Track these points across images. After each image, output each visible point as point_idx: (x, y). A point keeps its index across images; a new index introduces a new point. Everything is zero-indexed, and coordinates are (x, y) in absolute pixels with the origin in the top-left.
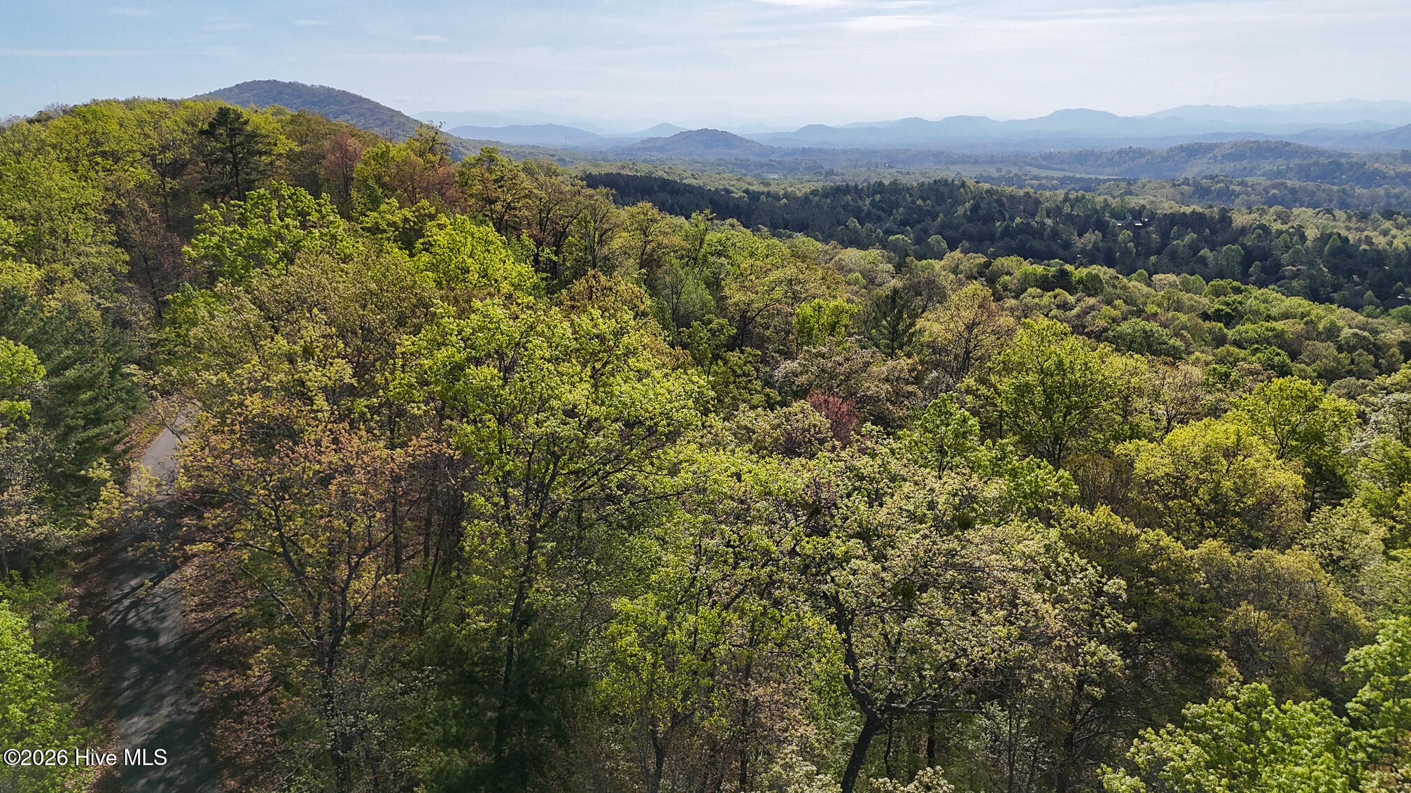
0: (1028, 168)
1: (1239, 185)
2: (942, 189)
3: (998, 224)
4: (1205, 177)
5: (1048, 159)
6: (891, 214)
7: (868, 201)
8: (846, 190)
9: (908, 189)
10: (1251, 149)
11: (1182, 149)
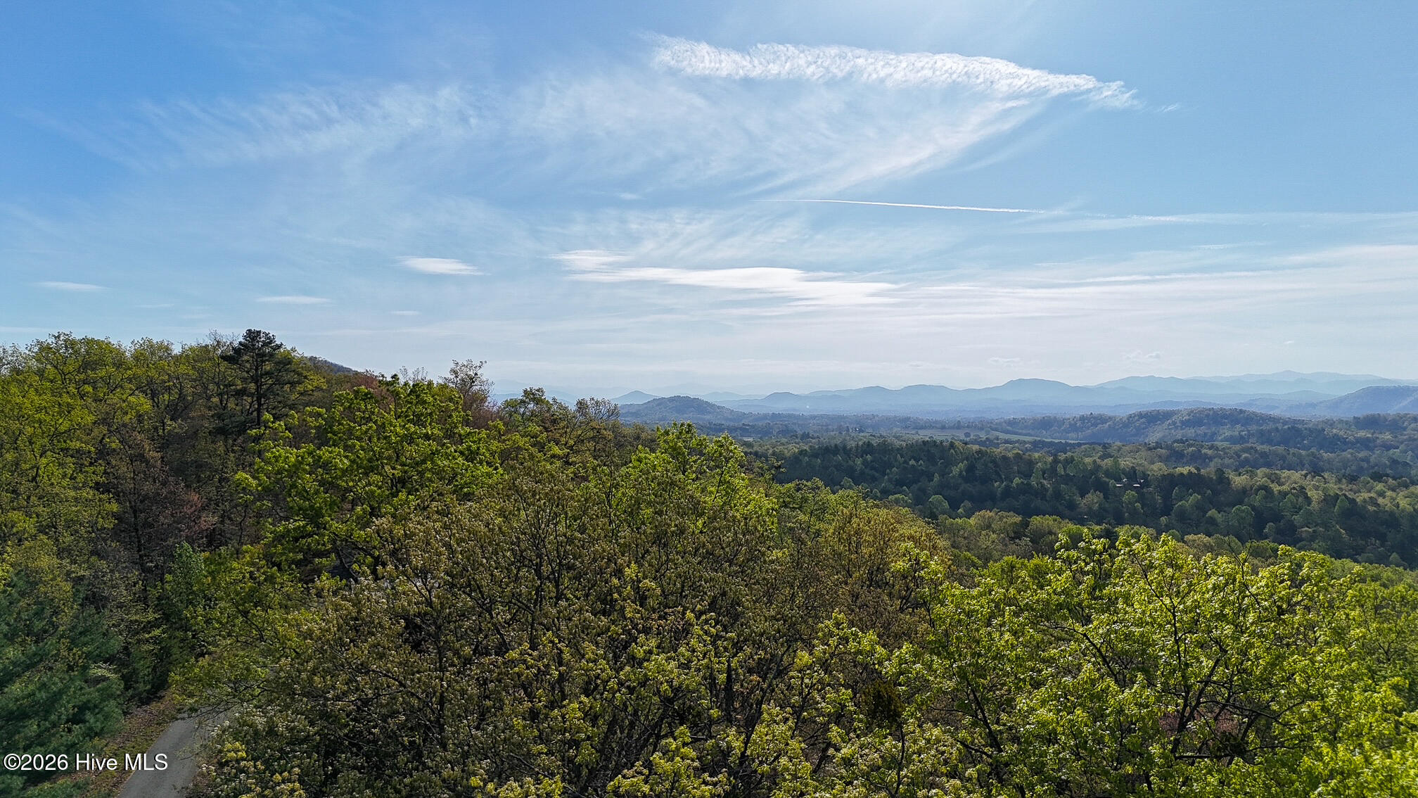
0: (997, 433)
1: (1210, 449)
2: (933, 450)
3: (996, 484)
4: (1175, 442)
5: (1013, 425)
6: (884, 474)
7: (859, 461)
8: (835, 450)
9: (898, 449)
10: (1208, 416)
11: (1141, 415)
